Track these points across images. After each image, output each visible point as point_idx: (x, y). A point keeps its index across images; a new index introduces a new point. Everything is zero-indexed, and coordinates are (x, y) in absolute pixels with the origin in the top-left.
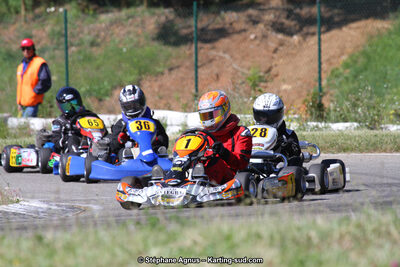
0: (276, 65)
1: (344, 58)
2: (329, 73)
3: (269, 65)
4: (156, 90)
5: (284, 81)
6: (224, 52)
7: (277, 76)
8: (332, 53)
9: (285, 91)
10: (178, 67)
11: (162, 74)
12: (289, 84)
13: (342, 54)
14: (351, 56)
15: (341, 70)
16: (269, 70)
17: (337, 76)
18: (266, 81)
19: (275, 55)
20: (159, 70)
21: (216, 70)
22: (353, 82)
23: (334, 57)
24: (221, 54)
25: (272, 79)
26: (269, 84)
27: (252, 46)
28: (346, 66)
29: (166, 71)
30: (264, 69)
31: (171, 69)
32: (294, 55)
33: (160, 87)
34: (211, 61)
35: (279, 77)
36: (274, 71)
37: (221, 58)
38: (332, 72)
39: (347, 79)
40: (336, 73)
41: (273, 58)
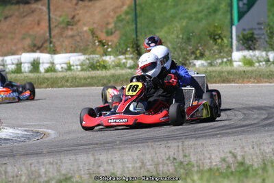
0: (78, 14)
1: (125, 8)
2: (115, 19)
3: (73, 14)
5: (84, 25)
6: (42, 5)
7: (79, 21)
8: (116, 5)
9: (85, 31)
10: (11, 16)
13: (123, 5)
15: (123, 16)
16: (73, 17)
17: (121, 21)
18: (72, 25)
19: (77, 7)
21: (37, 18)
22: (132, 25)
23: (117, 7)
24: (40, 6)
25: (76, 24)
26: (75, 27)
27: (61, 1)
28: (127, 13)
29: (3, 19)
30: (70, 17)
31: (6, 18)
32: (90, 7)
34: (33, 12)
35: (81, 22)
36: (77, 18)
37: (40, 9)
38: (117, 17)
39: (128, 22)
40: (120, 18)
41: (75, 9)
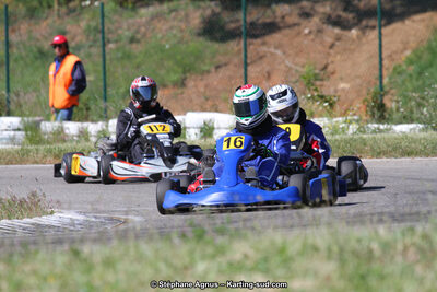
0: (332, 62)
1: (408, 53)
2: (391, 70)
3: (325, 62)
4: (202, 90)
5: (341, 79)
6: (276, 48)
7: (333, 73)
8: (395, 49)
9: (343, 90)
10: (226, 64)
11: (208, 72)
12: (347, 82)
13: (405, 49)
14: (414, 52)
15: (404, 67)
16: (325, 68)
17: (399, 73)
18: (322, 80)
19: (332, 51)
20: (206, 68)
21: (267, 68)
22: (417, 80)
23: (396, 52)
24: (272, 50)
25: (328, 77)
26: (325, 83)
27: (306, 42)
28: (410, 62)
29: (213, 70)
30: (320, 66)
31: (218, 67)
32: (353, 51)
33: (206, 86)
34: (261, 58)
35: (336, 76)
36: (330, 68)
37: (272, 54)
38: (395, 69)
39: (411, 76)
40: (399, 70)
41: (329, 54)
